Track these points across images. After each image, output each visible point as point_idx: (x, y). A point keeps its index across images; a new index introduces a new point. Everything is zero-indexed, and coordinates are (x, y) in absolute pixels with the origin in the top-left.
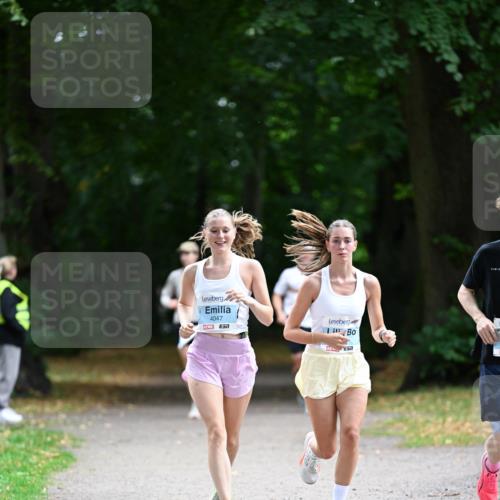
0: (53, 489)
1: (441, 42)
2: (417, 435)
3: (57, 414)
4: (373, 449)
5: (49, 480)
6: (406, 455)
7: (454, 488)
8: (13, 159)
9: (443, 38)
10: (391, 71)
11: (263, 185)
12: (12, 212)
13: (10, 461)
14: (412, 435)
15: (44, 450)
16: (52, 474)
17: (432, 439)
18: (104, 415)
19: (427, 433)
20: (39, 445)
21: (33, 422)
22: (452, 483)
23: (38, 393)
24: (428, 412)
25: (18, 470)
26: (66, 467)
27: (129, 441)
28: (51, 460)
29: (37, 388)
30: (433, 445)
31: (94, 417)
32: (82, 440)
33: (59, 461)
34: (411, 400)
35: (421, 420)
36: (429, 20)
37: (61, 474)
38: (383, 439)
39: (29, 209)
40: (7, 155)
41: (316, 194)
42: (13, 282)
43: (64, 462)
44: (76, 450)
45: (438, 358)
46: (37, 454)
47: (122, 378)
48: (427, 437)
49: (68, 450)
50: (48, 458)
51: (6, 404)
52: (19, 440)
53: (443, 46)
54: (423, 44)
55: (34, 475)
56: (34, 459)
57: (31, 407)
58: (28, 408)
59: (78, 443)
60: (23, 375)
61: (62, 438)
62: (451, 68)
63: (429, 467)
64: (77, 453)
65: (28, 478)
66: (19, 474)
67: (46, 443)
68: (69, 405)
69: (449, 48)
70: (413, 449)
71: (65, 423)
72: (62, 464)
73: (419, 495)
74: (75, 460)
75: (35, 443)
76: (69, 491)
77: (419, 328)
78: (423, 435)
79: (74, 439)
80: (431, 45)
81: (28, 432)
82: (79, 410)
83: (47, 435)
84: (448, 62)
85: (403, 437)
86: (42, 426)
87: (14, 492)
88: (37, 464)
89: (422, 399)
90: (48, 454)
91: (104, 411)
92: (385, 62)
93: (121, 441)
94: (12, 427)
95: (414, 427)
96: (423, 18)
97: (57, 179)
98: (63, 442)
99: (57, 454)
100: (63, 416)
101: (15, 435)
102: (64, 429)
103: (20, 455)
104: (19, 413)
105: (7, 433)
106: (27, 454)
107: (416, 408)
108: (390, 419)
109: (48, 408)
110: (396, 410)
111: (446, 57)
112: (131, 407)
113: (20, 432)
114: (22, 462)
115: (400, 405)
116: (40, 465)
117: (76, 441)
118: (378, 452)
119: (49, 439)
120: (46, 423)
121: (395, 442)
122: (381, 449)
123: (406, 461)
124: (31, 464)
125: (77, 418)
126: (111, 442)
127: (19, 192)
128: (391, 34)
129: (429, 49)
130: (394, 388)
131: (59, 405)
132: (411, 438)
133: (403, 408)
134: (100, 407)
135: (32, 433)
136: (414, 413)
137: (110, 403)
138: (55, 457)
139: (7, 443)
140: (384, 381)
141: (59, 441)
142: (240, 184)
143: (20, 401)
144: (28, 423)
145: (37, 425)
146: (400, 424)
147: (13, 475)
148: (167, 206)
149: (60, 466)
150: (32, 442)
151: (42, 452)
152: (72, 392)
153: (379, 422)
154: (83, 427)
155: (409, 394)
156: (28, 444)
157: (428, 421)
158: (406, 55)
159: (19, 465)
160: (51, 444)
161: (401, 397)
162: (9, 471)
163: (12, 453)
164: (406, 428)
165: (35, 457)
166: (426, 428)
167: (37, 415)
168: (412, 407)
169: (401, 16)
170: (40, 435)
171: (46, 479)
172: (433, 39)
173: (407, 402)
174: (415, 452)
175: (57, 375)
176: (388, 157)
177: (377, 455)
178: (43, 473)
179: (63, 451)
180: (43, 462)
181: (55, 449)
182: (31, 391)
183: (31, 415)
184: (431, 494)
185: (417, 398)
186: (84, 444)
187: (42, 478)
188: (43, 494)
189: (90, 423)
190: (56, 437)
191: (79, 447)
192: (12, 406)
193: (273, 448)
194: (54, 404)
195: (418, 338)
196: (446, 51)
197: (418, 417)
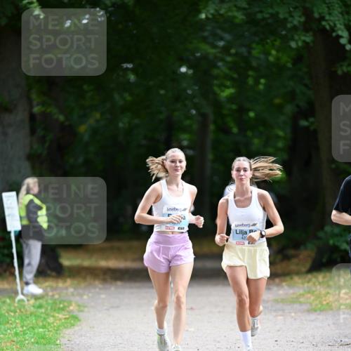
0: (64, 341)
1: (337, 22)
2: (321, 303)
3: (67, 288)
4: (290, 313)
5: (62, 335)
6: (313, 316)
7: (346, 340)
8: (36, 110)
9: (339, 20)
10: (300, 44)
11: (212, 127)
12: (35, 146)
13: (34, 321)
14: (317, 302)
15: (59, 313)
16: (64, 330)
17: (331, 306)
18: (100, 289)
19: (328, 301)
20: (55, 310)
21: (50, 294)
22: (346, 336)
23: (54, 274)
24: (329, 286)
25: (40, 328)
26: (74, 325)
27: (118, 307)
28: (63, 321)
29: (53, 269)
30: (332, 309)
31: (93, 291)
32: (85, 307)
33: (69, 321)
34: (316, 278)
35: (323, 292)
36: (328, 7)
37: (69, 330)
38: (296, 306)
39: (47, 144)
40: (31, 107)
41: (249, 133)
42: (35, 196)
43: (72, 322)
44: (81, 313)
45: (335, 249)
46: (53, 316)
47: (113, 263)
48: (328, 303)
49: (75, 314)
50: (60, 320)
51: (31, 281)
52: (40, 306)
53: (338, 26)
54: (324, 23)
55: (51, 331)
56: (51, 320)
57: (49, 283)
58: (47, 284)
59: (82, 308)
60: (43, 261)
61: (71, 305)
62: (343, 41)
63: (329, 325)
64: (81, 315)
65: (47, 333)
66: (41, 330)
67: (59, 308)
68: (75, 282)
69: (342, 27)
70: (318, 312)
71: (73, 295)
72: (71, 323)
73: (322, 345)
74: (80, 320)
75: (51, 309)
76: (75, 342)
77: (322, 228)
78: (324, 303)
79: (79, 306)
80: (329, 24)
81: (47, 301)
82: (83, 285)
83: (60, 303)
84: (341, 37)
85: (311, 304)
86: (57, 297)
87: (37, 343)
88: (53, 323)
89: (324, 277)
90: (60, 316)
91: (100, 286)
92: (296, 37)
93: (112, 307)
94: (36, 297)
95: (318, 297)
96: (324, 5)
97: (67, 123)
98: (71, 308)
99: (67, 316)
100: (71, 290)
101: (38, 303)
102: (72, 298)
103: (41, 317)
104: (40, 288)
105: (32, 301)
106: (46, 317)
107: (320, 283)
108: (301, 292)
109: (61, 284)
110: (306, 285)
111: (340, 33)
112: (119, 283)
113: (41, 301)
114: (42, 321)
115: (308, 282)
116: (55, 324)
117: (81, 307)
118: (293, 314)
119: (61, 306)
120: (59, 295)
121: (305, 307)
122: (295, 313)
123: (312, 321)
124: (49, 323)
125: (81, 291)
126: (105, 308)
127: (40, 132)
128: (300, 17)
129: (328, 27)
130: (304, 270)
131: (69, 281)
132: (316, 305)
133: (311, 284)
134: (97, 282)
135: (50, 301)
136: (318, 287)
137: (104, 281)
138: (65, 318)
139: (32, 308)
140: (297, 265)
141: (68, 307)
142: (195, 127)
143: (41, 279)
144: (47, 295)
145: (53, 296)
146: (309, 295)
147: (36, 331)
148: (144, 142)
149: (69, 325)
150: (49, 308)
151: (57, 315)
152: (78, 273)
153: (293, 294)
154: (85, 297)
155: (315, 274)
156: (47, 309)
157: (328, 293)
158: (311, 33)
159: (41, 324)
160: (63, 309)
161: (310, 276)
162: (33, 328)
163: (35, 316)
164: (312, 298)
165: (52, 318)
166: (327, 298)
167: (53, 289)
168: (317, 283)
169: (308, 5)
170: (55, 303)
171: (60, 334)
172: (331, 20)
173: (314, 280)
174: (319, 314)
175: (67, 261)
176: (298, 106)
177: (292, 317)
178: (57, 330)
179: (71, 314)
180: (58, 322)
181: (66, 313)
182: (49, 272)
183: (49, 289)
184: (330, 344)
185: (320, 277)
186: (86, 309)
187: (57, 333)
188: (57, 345)
189: (90, 295)
190: (66, 304)
191: (82, 311)
192: (35, 283)
193: (219, 312)
194: (65, 281)
195: (321, 234)
196: (340, 29)
197: (321, 290)
